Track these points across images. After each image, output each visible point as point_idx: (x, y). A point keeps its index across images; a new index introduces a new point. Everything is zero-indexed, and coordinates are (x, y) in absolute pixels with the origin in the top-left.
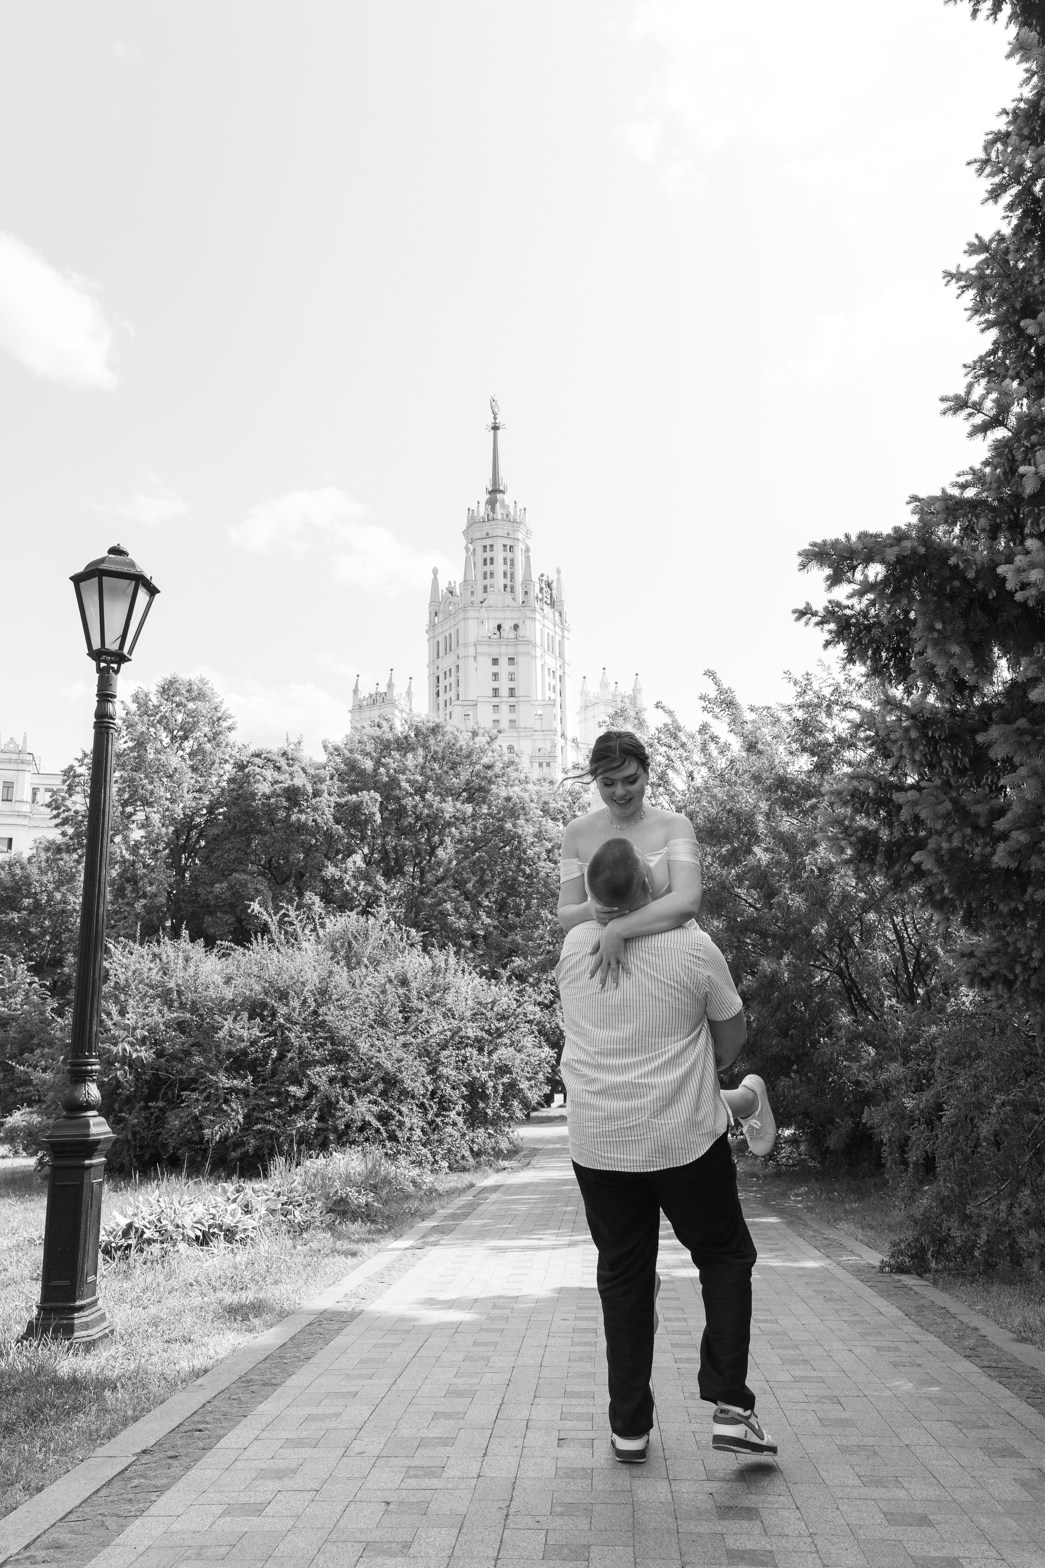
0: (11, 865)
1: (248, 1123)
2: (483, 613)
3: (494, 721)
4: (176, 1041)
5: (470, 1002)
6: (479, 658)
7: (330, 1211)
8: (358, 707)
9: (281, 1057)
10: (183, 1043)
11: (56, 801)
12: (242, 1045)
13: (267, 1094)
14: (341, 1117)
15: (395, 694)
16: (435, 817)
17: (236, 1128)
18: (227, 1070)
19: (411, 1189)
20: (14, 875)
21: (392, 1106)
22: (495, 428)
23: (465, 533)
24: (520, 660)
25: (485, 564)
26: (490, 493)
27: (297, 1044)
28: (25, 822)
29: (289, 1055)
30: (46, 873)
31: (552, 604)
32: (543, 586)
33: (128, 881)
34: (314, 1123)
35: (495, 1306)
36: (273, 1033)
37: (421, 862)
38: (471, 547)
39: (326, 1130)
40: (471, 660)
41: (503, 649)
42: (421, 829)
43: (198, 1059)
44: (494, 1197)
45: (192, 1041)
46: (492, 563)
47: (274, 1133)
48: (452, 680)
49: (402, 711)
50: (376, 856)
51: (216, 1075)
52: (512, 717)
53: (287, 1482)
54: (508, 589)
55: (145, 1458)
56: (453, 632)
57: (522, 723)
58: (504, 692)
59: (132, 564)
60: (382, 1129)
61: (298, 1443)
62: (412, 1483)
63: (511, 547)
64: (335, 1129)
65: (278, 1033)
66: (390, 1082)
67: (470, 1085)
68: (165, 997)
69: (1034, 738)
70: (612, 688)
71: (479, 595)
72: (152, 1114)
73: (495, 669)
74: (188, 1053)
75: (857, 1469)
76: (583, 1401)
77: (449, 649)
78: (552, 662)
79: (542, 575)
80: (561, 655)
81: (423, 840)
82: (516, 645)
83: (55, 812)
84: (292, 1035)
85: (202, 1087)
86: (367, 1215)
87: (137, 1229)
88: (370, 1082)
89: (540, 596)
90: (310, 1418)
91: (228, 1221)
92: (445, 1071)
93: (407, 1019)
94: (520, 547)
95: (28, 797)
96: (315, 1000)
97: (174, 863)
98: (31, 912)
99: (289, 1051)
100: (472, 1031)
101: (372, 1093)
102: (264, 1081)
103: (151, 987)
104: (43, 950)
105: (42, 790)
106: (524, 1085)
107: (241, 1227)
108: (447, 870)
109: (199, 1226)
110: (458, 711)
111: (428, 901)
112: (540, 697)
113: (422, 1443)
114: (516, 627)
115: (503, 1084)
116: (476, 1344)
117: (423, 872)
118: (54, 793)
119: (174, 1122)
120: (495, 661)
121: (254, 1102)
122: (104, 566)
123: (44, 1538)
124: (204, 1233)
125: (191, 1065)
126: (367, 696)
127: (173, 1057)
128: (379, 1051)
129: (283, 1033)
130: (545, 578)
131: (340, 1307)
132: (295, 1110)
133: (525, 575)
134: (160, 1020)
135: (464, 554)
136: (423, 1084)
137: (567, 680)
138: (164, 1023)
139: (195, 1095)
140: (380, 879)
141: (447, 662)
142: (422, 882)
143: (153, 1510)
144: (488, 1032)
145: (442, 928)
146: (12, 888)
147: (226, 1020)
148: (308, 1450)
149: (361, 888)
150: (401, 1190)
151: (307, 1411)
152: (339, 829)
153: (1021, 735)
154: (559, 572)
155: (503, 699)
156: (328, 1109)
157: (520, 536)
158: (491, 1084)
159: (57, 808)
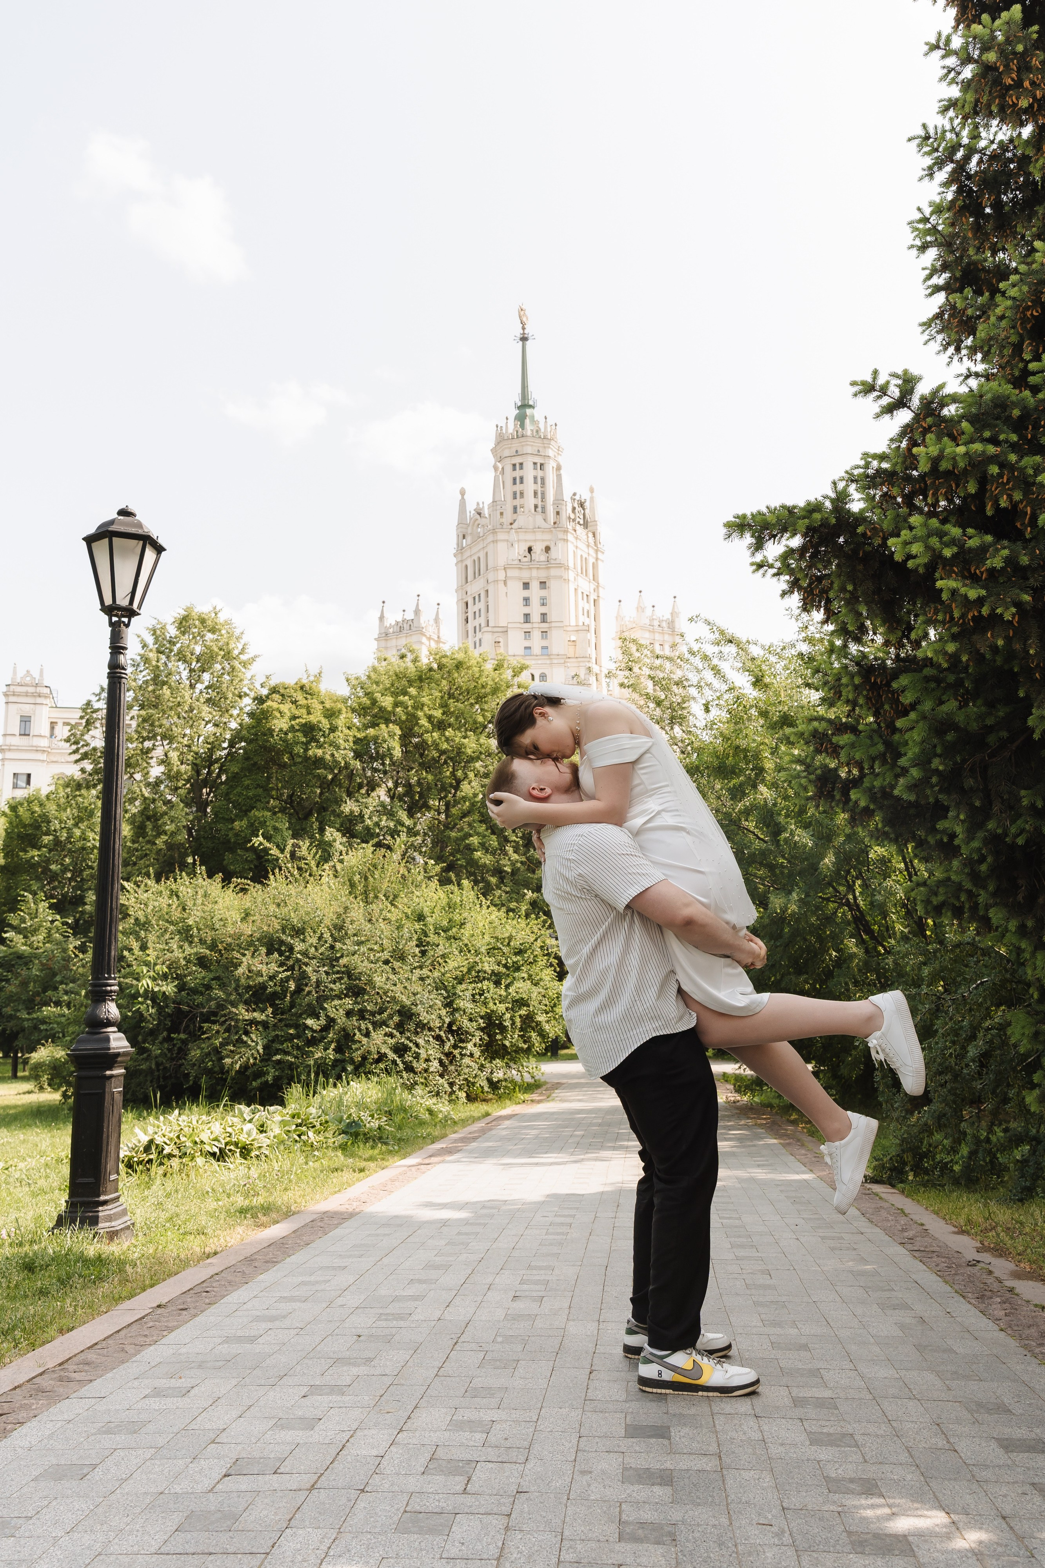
0: (29, 801)
1: (268, 1054)
2: (513, 536)
3: (526, 648)
4: (196, 976)
5: (487, 937)
6: (509, 582)
7: (344, 1132)
8: (385, 636)
9: (299, 990)
10: (204, 978)
11: (74, 735)
12: (261, 980)
13: (286, 1026)
14: (357, 1049)
15: (422, 621)
16: (460, 750)
17: (255, 1059)
18: (246, 1003)
19: (426, 1116)
20: (33, 813)
21: (408, 1038)
22: (524, 339)
23: (494, 451)
24: (553, 584)
25: (515, 483)
26: (519, 408)
27: (314, 979)
28: (43, 757)
29: (307, 989)
30: (65, 810)
31: (586, 525)
32: (576, 505)
33: (149, 818)
34: (331, 1054)
35: (484, 1207)
36: (292, 968)
37: (446, 796)
38: (500, 465)
39: (343, 1061)
40: (501, 584)
41: (534, 573)
42: (446, 762)
43: (219, 993)
44: (507, 1123)
45: (211, 976)
46: (522, 482)
47: (292, 1063)
48: (481, 605)
49: (429, 639)
50: (400, 789)
51: (236, 1007)
52: (545, 643)
53: (277, 1324)
54: (539, 509)
55: (159, 1311)
56: (482, 555)
57: (555, 650)
58: (536, 617)
59: (140, 525)
60: (398, 1061)
61: (292, 1299)
62: (383, 1324)
63: (542, 465)
64: (352, 1061)
65: (295, 967)
66: (406, 1014)
67: (488, 1017)
68: (186, 934)
69: (938, 686)
70: (649, 611)
71: (509, 516)
72: (174, 1045)
73: (526, 593)
74: (208, 987)
75: (763, 1316)
76: (542, 1272)
77: (477, 573)
78: (586, 586)
79: (575, 494)
80: (595, 578)
81: (448, 773)
82: (548, 568)
83: (74, 747)
84: (309, 969)
85: (223, 1019)
86: (378, 1138)
87: (157, 1146)
88: (385, 1015)
89: (572, 516)
90: (303, 1283)
91: (243, 1138)
92: (461, 1004)
93: (423, 953)
94: (551, 465)
95: (46, 731)
96: (332, 935)
97: (195, 800)
98: (50, 851)
99: (306, 985)
100: (488, 965)
101: (387, 1026)
102: (282, 1014)
103: (171, 923)
104: (64, 887)
105: (60, 724)
106: (541, 1018)
107: (256, 1145)
108: (473, 805)
109: (216, 1143)
110: (488, 638)
111: (453, 834)
112: (573, 623)
113: (396, 1299)
114: (547, 549)
115: (520, 1016)
116: (459, 1234)
117: (447, 805)
118: (73, 727)
119: (195, 1053)
120: (526, 586)
121: (273, 1034)
122: (113, 528)
123: (74, 1359)
124: (220, 1149)
125: (211, 999)
126: (393, 623)
127: (194, 991)
128: (395, 985)
129: (300, 968)
130: (577, 497)
131: (342, 1209)
132: (313, 1042)
133: (556, 494)
134: (181, 955)
135: (492, 474)
136: (440, 1017)
137: (602, 603)
138: (185, 958)
139: (216, 1027)
140: (403, 815)
141: (475, 587)
142: (447, 816)
143: (164, 1341)
144: (505, 966)
145: (467, 863)
146: (31, 825)
147: (244, 955)
148: (298, 1304)
149: (383, 823)
150: (416, 1117)
151: (300, 1279)
152: (358, 764)
153: (927, 682)
154: (592, 490)
155: (535, 625)
156: (345, 1041)
157: (551, 453)
158: (508, 1016)
159: (76, 743)
